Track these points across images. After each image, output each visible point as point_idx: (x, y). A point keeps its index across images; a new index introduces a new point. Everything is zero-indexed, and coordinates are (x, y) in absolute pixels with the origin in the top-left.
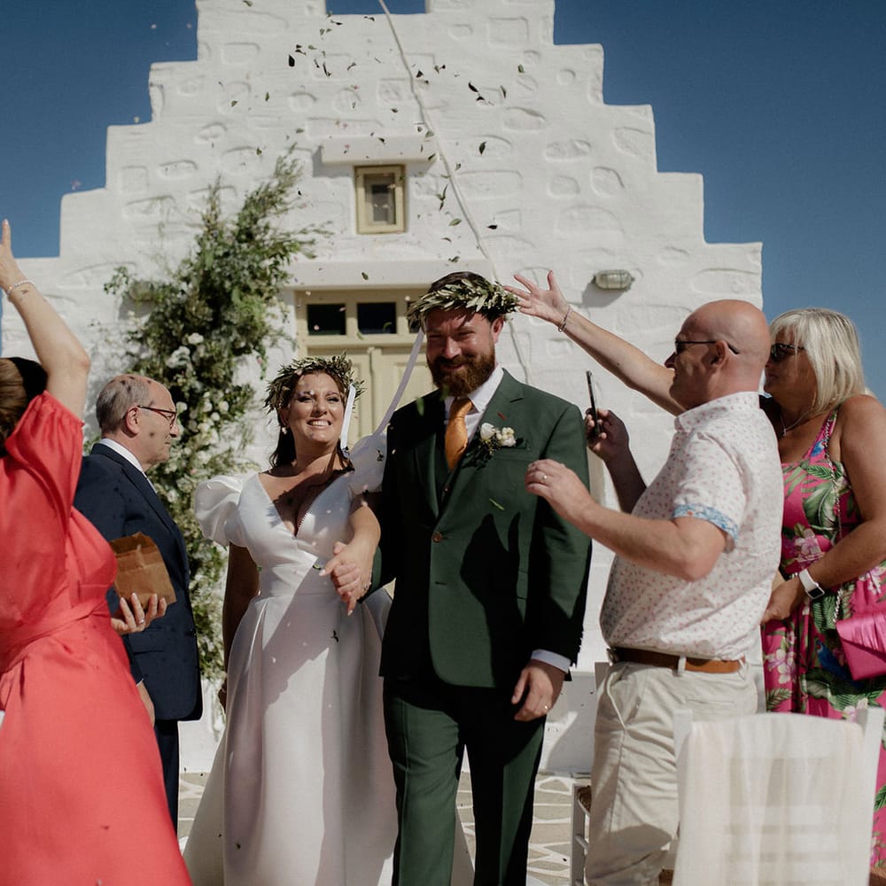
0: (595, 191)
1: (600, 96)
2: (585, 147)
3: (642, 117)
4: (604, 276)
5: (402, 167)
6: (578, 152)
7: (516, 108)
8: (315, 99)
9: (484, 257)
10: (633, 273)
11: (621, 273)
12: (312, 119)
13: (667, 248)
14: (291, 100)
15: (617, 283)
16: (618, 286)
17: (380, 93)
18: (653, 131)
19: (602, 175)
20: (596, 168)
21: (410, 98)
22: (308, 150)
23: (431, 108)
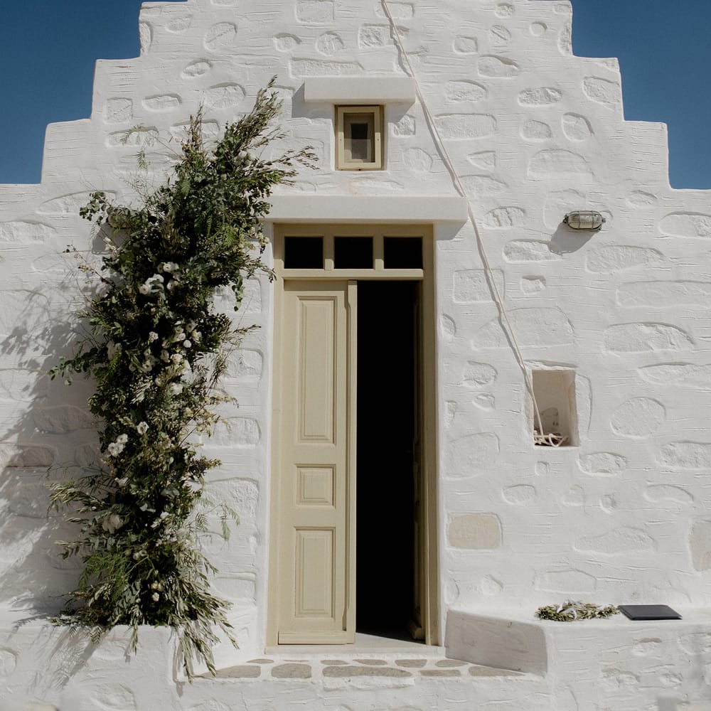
0: (567, 137)
1: (570, 47)
2: (556, 95)
3: (610, 68)
4: (576, 216)
5: (381, 107)
6: (550, 99)
7: (490, 56)
8: (298, 41)
9: (459, 196)
10: (604, 215)
11: (593, 214)
12: (294, 59)
13: (635, 192)
14: (276, 41)
15: (588, 223)
16: (590, 227)
17: (362, 37)
18: (620, 82)
19: (573, 122)
20: (566, 114)
21: (390, 43)
22: (289, 88)
23: (409, 53)
